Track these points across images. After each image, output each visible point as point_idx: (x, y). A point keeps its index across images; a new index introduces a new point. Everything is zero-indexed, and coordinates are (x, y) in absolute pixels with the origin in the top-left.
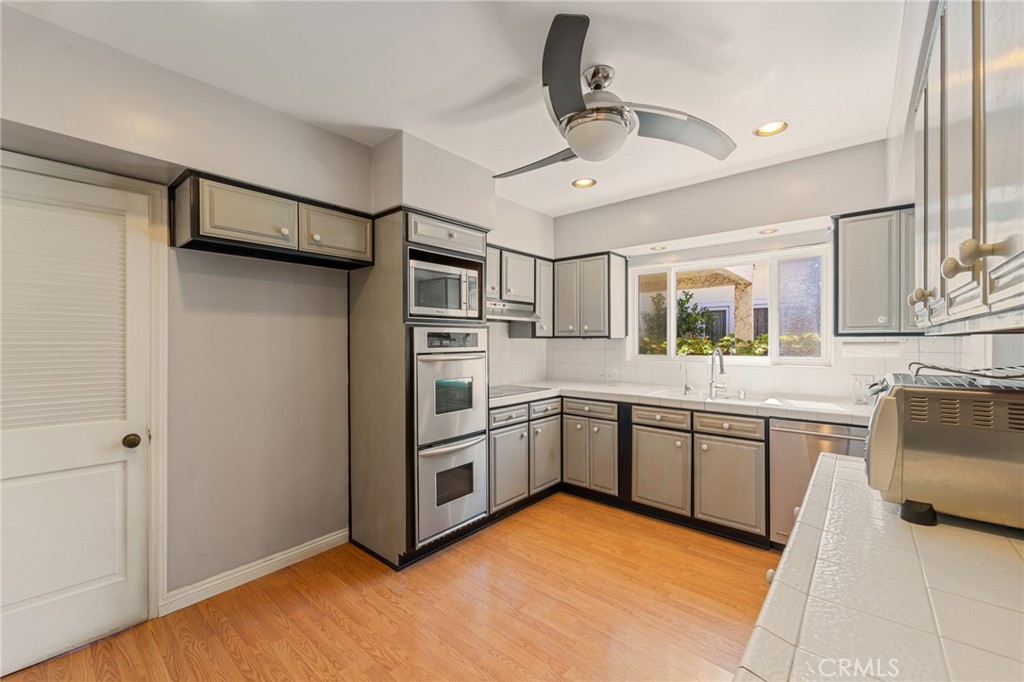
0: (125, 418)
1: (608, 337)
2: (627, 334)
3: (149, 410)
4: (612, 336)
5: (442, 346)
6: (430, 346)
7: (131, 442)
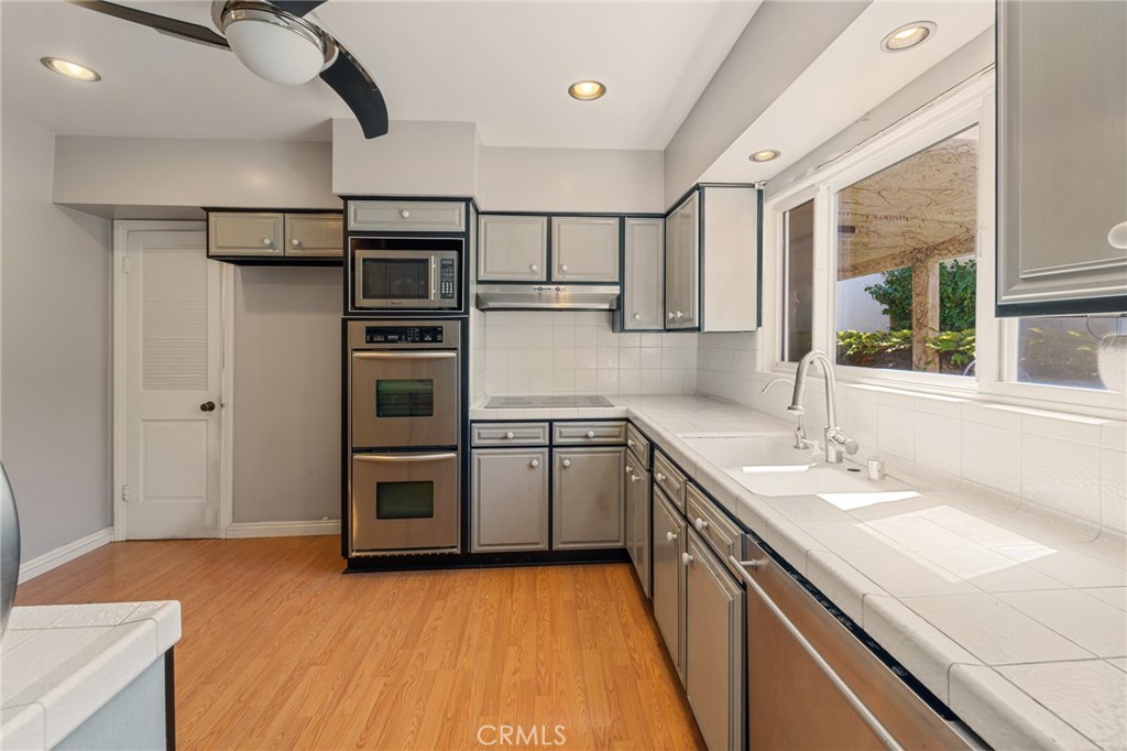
0: (207, 389)
1: (699, 329)
2: (759, 324)
3: (221, 386)
4: (707, 328)
5: (386, 341)
6: (371, 341)
7: (208, 407)
